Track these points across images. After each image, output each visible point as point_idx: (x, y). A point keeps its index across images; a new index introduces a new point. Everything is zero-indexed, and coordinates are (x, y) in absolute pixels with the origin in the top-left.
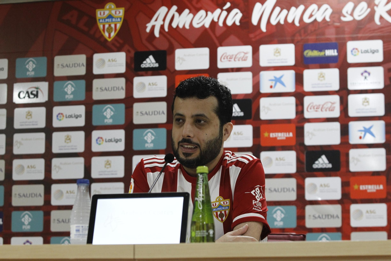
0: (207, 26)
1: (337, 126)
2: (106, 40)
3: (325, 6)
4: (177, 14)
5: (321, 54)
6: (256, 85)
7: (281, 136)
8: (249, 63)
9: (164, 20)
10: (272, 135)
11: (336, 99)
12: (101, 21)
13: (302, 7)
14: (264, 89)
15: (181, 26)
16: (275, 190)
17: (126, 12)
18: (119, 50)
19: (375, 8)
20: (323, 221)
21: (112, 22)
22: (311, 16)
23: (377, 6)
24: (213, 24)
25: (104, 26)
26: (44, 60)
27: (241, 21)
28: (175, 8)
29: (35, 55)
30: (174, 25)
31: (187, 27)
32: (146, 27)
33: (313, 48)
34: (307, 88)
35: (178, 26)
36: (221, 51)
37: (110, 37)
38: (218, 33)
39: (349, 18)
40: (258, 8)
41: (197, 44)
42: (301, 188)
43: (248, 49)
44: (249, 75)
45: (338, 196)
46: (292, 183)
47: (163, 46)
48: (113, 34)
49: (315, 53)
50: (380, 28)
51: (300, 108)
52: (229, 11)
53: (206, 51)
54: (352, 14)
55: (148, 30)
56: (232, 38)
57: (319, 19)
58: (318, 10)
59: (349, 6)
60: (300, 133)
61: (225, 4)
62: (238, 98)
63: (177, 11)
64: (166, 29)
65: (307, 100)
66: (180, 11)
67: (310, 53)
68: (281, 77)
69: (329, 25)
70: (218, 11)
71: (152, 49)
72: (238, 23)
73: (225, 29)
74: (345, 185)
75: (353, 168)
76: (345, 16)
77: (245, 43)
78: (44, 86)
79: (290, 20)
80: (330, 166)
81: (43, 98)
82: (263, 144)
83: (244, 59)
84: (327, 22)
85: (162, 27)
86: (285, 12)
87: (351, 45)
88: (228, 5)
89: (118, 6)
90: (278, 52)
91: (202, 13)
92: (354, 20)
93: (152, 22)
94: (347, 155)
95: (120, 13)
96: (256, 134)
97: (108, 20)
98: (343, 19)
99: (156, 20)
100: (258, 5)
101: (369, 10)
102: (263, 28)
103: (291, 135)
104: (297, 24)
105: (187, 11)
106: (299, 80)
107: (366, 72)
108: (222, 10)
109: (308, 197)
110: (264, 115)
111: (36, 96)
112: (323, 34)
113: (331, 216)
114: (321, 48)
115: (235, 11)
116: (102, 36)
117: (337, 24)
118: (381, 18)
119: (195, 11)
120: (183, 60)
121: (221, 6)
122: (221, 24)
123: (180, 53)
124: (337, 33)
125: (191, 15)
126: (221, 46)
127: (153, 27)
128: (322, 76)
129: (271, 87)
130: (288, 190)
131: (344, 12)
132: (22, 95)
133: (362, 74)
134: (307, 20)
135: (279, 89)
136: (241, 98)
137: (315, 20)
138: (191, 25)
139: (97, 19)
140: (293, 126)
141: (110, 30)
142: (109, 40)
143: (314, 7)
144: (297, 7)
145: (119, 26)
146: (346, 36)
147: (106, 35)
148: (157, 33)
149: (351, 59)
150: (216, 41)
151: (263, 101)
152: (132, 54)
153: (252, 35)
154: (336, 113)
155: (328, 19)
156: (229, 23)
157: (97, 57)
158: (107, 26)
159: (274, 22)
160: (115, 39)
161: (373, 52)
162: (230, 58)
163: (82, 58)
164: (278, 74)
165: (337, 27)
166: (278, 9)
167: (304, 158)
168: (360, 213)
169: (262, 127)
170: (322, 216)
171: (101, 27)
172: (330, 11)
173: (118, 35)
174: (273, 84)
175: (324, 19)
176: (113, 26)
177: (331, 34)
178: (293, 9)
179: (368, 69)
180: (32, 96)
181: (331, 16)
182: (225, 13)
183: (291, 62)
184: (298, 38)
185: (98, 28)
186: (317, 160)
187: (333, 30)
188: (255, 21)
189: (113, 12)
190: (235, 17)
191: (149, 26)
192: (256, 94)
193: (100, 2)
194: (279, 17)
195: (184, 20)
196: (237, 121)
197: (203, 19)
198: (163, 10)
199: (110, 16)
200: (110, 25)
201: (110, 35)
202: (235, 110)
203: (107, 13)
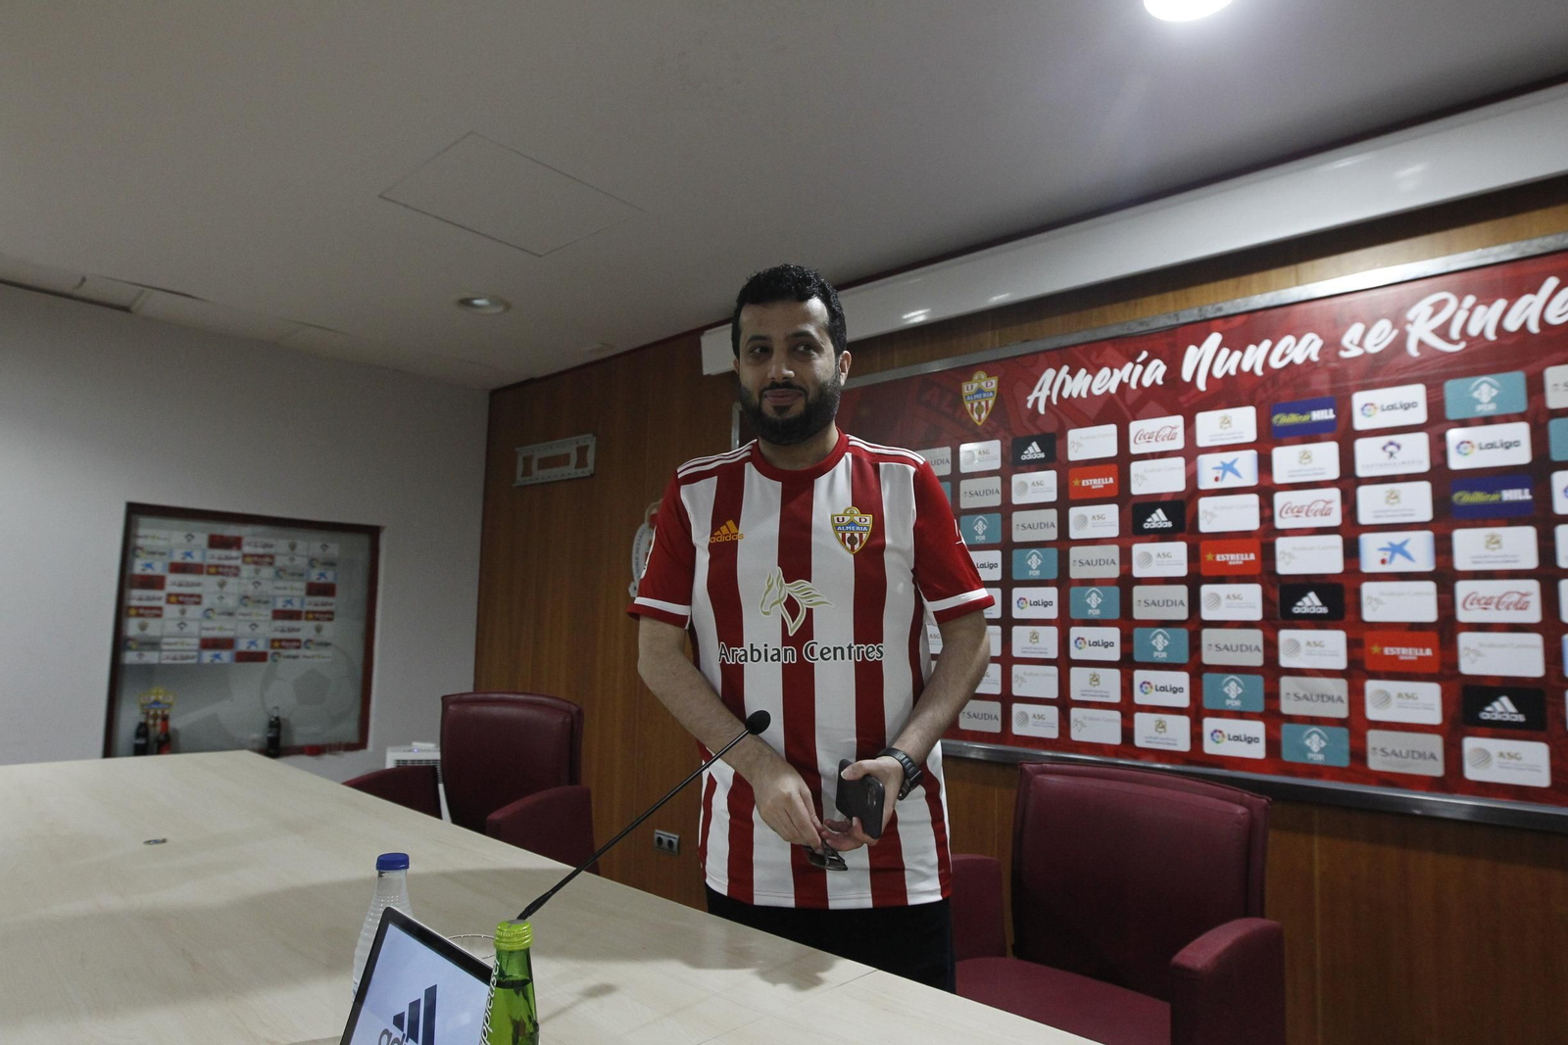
0: (1113, 390)
1: (1336, 540)
2: (975, 426)
3: (1309, 336)
4: (1068, 378)
5: (1305, 419)
6: (1192, 478)
7: (1235, 559)
8: (1179, 444)
9: (1051, 389)
10: (1220, 558)
11: (1334, 494)
12: (969, 399)
13: (1266, 344)
14: (1206, 482)
15: (1075, 395)
16: (1226, 647)
17: (1000, 384)
18: (991, 437)
19: (1408, 328)
21: (983, 399)
22: (1283, 356)
23: (1410, 324)
24: (1123, 386)
25: (972, 405)
27: (1164, 379)
28: (1066, 369)
30: (1065, 395)
31: (1084, 395)
32: (1026, 401)
33: (1288, 409)
34: (1279, 477)
35: (1071, 396)
36: (1135, 427)
37: (980, 420)
38: (1130, 399)
39: (1355, 353)
40: (1192, 353)
41: (1098, 420)
42: (1271, 648)
43: (1178, 421)
44: (1180, 462)
45: (1341, 664)
46: (1255, 636)
47: (1051, 428)
48: (984, 415)
49: (1293, 419)
50: (1419, 363)
51: (1267, 512)
52: (1145, 364)
53: (1112, 429)
54: (1360, 346)
55: (1029, 405)
56: (1152, 405)
57: (1299, 360)
58: (1297, 344)
59: (1356, 331)
60: (1269, 553)
61: (1138, 354)
62: (1164, 499)
63: (1068, 373)
64: (1055, 401)
65: (1281, 499)
66: (1073, 373)
67: (1283, 419)
68: (1233, 462)
69: (1316, 368)
70: (1129, 366)
71: (1036, 432)
72: (1160, 382)
73: (1140, 393)
74: (1355, 645)
75: (1371, 615)
76: (1346, 350)
77: (1173, 412)
79: (1246, 368)
80: (1325, 610)
82: (1205, 572)
83: (1172, 437)
84: (1314, 363)
85: (1049, 398)
86: (1237, 354)
87: (1359, 400)
88: (1144, 355)
90: (1226, 422)
91: (1106, 371)
92: (1366, 354)
93: (1035, 394)
94: (1357, 593)
95: (992, 384)
96: (1194, 556)
97: (978, 396)
98: (1343, 355)
99: (1040, 390)
100: (1192, 350)
101: (1394, 333)
102: (1202, 385)
103: (1252, 557)
104: (1259, 372)
105: (1083, 372)
106: (1265, 465)
107: (1390, 444)
108: (1135, 364)
109: (1285, 661)
110: (1206, 526)
112: (1307, 384)
113: (1328, 698)
114: (1305, 408)
115: (1156, 362)
117: (1332, 366)
118: (1420, 344)
119: (1093, 371)
120: (1080, 445)
121: (1133, 358)
122: (1134, 386)
123: (1074, 435)
124: (1333, 380)
125: (1089, 377)
126: (1135, 419)
128: (1305, 457)
129: (1217, 479)
130: (1248, 649)
131: (1345, 342)
133: (1383, 450)
134: (1276, 363)
135: (1230, 482)
136: (1168, 499)
137: (1291, 363)
138: (1090, 392)
139: (964, 396)
140: (1257, 542)
141: (980, 410)
143: (1289, 340)
145: (991, 403)
146: (1351, 384)
147: (975, 416)
148: (1042, 410)
149: (1360, 423)
150: (1127, 413)
151: (1204, 504)
152: (1009, 443)
153: (1182, 399)
154: (1335, 519)
155: (1315, 358)
156: (1147, 383)
157: (964, 449)
158: (976, 405)
159: (1218, 373)
160: (987, 422)
161: (1406, 408)
162: (1149, 437)
163: (945, 452)
164: (1228, 457)
165: (1332, 371)
166: (1225, 351)
167: (1276, 595)
168: (1385, 697)
169: (1203, 545)
170: (1312, 695)
171: (968, 406)
172: (1318, 344)
173: (990, 416)
174: (1219, 474)
175: (1308, 360)
176: (983, 403)
177: (1321, 385)
178: (1251, 348)
179: (1397, 439)
181: (1321, 353)
182: (1139, 368)
183: (1251, 436)
184: (1261, 396)
186: (1299, 599)
187: (1324, 376)
188: (1187, 376)
189: (983, 384)
190: (1156, 372)
191: (1031, 399)
192: (1192, 492)
193: (967, 372)
194: (1227, 364)
195: (1079, 385)
196: (1161, 535)
197: (1106, 381)
198: (1050, 373)
199: (980, 391)
200: (979, 403)
201: (980, 418)
202: (1158, 519)
203: (975, 386)
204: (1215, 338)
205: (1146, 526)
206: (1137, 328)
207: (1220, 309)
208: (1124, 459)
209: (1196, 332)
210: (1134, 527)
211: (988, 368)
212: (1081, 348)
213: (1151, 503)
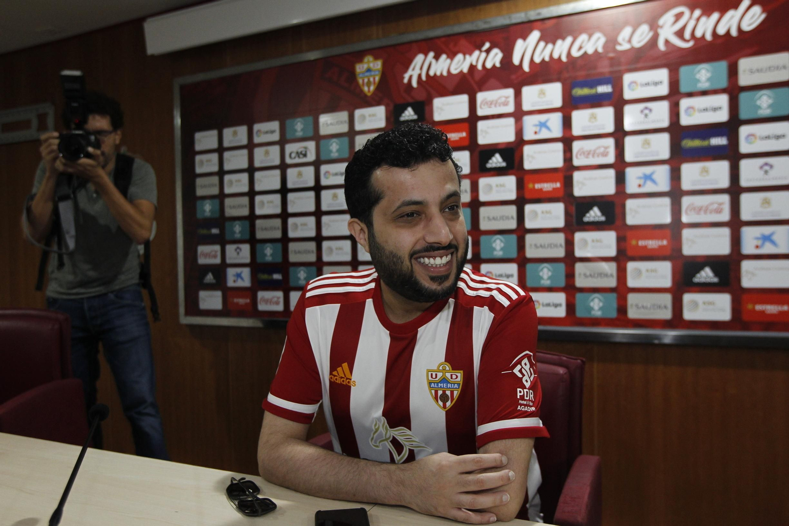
0: (465, 70)
1: (611, 173)
2: (366, 96)
3: (597, 35)
4: (434, 61)
5: (593, 91)
6: (519, 132)
7: (547, 187)
8: (511, 108)
9: (421, 68)
10: (538, 186)
11: (611, 142)
12: (361, 75)
13: (569, 39)
14: (528, 135)
15: (438, 74)
16: (541, 246)
17: (384, 65)
18: (378, 104)
19: (660, 31)
20: (595, 280)
21: (371, 76)
22: (580, 48)
23: (661, 27)
24: (472, 68)
25: (363, 80)
26: (310, 119)
27: (501, 62)
28: (431, 54)
29: (302, 115)
30: (432, 73)
31: (445, 74)
32: (403, 78)
33: (583, 85)
34: (576, 131)
35: (435, 75)
36: (481, 96)
37: (369, 91)
38: (477, 77)
39: (625, 47)
40: (519, 45)
41: (456, 91)
42: (570, 245)
43: (510, 92)
44: (511, 121)
45: (613, 252)
46: (560, 238)
47: (421, 96)
48: (372, 88)
49: (586, 91)
50: (665, 54)
51: (568, 155)
52: (488, 51)
53: (464, 98)
54: (630, 41)
55: (406, 81)
56: (492, 81)
57: (590, 51)
58: (589, 40)
59: (626, 32)
60: (568, 182)
61: (483, 44)
62: (500, 147)
63: (433, 57)
64: (424, 78)
65: (576, 145)
66: (437, 58)
67: (580, 92)
68: (547, 121)
69: (601, 57)
70: (477, 53)
71: (410, 100)
72: (498, 65)
73: (484, 73)
74: (620, 240)
75: (631, 220)
76: (620, 44)
77: (506, 86)
78: (311, 145)
79: (556, 56)
80: (603, 219)
81: (311, 157)
82: (527, 196)
83: (506, 104)
84: (599, 53)
85: (420, 76)
86: (550, 46)
87: (628, 78)
88: (487, 45)
89: (376, 58)
90: (542, 93)
91: (460, 57)
92: (633, 48)
93: (410, 72)
94: (623, 207)
95: (378, 65)
96: (520, 186)
97: (367, 74)
98: (619, 48)
99: (413, 69)
100: (520, 42)
101: (651, 34)
102: (526, 67)
103: (558, 185)
104: (564, 59)
105: (444, 57)
106: (567, 123)
107: (646, 108)
108: (481, 51)
109: (578, 253)
110: (528, 165)
111: (305, 155)
112: (595, 68)
113: (604, 275)
114: (593, 84)
115: (495, 51)
116: (362, 91)
117: (611, 55)
118: (667, 42)
119: (452, 56)
120: (442, 109)
121: (479, 48)
122: (480, 67)
123: (438, 102)
124: (612, 65)
125: (449, 61)
126: (481, 90)
127: (411, 77)
128: (593, 117)
129: (536, 133)
130: (556, 246)
131: (620, 39)
132: (293, 155)
133: (642, 111)
134: (575, 53)
135: (544, 134)
136: (503, 147)
137: (585, 53)
138: (449, 71)
139: (357, 74)
140: (560, 175)
141: (369, 84)
142: (369, 94)
143: (583, 37)
144: (563, 39)
145: (377, 79)
146: (623, 68)
147: (366, 89)
148: (414, 84)
149: (628, 95)
150: (475, 86)
151: (527, 150)
152: (391, 107)
153: (513, 77)
154: (611, 159)
155: (600, 50)
156: (489, 65)
157: (358, 113)
158: (366, 80)
159: (537, 60)
160: (375, 93)
161: (656, 84)
162: (490, 104)
163: (344, 115)
164: (543, 117)
165: (611, 59)
166: (542, 44)
167: (573, 210)
168: (639, 272)
169: (526, 178)
170: (594, 274)
171: (360, 81)
172: (603, 40)
173: (377, 88)
174: (537, 129)
175: (596, 51)
176: (372, 79)
177: (604, 68)
178: (559, 42)
179: (650, 105)
180: (301, 156)
181: (605, 46)
182: (484, 55)
183: (558, 103)
184: (566, 75)
185: (357, 83)
186: (587, 211)
187: (606, 63)
188: (516, 61)
189: (371, 65)
190: (495, 58)
191: (406, 77)
192: (520, 142)
193: (359, 56)
194: (544, 53)
195: (441, 66)
196: (499, 172)
197: (460, 64)
198: (420, 58)
199: (369, 70)
200: (369, 80)
201: (369, 90)
202: (497, 161)
203: (365, 66)
204: (535, 35)
205: (489, 165)
206: (481, 25)
207: (539, 14)
208: (472, 120)
209: (523, 29)
210: (480, 167)
211: (376, 53)
212: (443, 39)
213: (490, 150)
